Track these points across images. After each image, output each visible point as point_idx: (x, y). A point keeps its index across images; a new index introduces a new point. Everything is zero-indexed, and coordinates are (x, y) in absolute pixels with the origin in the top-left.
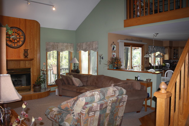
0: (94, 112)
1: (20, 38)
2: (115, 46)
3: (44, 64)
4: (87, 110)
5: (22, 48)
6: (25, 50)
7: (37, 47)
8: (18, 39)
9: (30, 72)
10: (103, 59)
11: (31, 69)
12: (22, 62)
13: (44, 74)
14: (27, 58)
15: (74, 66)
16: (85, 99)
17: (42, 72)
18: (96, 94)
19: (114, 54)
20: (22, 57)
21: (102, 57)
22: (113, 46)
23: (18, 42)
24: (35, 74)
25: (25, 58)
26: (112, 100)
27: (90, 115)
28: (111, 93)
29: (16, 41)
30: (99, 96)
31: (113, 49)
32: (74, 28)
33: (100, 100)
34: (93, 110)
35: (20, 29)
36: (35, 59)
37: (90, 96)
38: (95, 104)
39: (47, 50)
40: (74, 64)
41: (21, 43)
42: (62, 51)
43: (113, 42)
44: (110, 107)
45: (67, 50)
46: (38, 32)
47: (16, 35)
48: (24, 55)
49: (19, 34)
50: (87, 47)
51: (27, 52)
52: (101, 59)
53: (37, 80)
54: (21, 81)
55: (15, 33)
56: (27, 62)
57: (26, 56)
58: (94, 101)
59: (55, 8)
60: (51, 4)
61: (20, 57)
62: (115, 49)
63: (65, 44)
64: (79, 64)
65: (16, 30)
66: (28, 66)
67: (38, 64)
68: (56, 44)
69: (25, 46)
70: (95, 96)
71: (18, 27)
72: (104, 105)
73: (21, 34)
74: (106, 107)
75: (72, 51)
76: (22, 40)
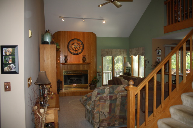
0: (104, 101)
1: (80, 47)
2: (160, 51)
3: (100, 67)
4: (98, 98)
5: (82, 54)
6: (83, 56)
7: (93, 54)
8: (78, 48)
9: (88, 73)
10: (148, 63)
11: (88, 71)
12: (81, 65)
13: (99, 75)
14: (85, 62)
15: (127, 69)
16: (98, 90)
17: (98, 74)
18: (107, 88)
19: (158, 58)
20: (81, 62)
21: (148, 61)
22: (158, 51)
23: (78, 50)
24: (92, 75)
25: (83, 62)
26: (122, 94)
27: (101, 102)
28: (121, 89)
29: (77, 49)
30: (109, 90)
31: (158, 53)
32: (127, 36)
33: (110, 93)
34: (103, 99)
35: (79, 40)
36: (92, 63)
37: (101, 89)
38: (105, 95)
39: (103, 56)
40: (127, 68)
41: (80, 51)
42: (116, 55)
43: (158, 47)
44: (120, 100)
45: (120, 55)
46: (94, 41)
47: (77, 44)
48: (83, 60)
49: (79, 44)
50: (136, 53)
51: (85, 58)
52: (147, 63)
53: (93, 80)
54: (81, 80)
55: (76, 43)
56: (85, 65)
57: (84, 61)
58: (105, 92)
59: (105, 21)
60: (102, 19)
61: (79, 61)
62: (160, 54)
63: (118, 50)
64: (131, 67)
65: (77, 41)
66: (86, 69)
67: (94, 67)
68: (110, 50)
69: (84, 53)
70: (106, 90)
71: (78, 38)
72: (113, 97)
73: (80, 43)
74: (116, 99)
75: (126, 56)
76: (81, 48)
